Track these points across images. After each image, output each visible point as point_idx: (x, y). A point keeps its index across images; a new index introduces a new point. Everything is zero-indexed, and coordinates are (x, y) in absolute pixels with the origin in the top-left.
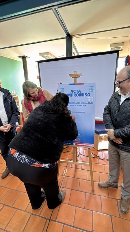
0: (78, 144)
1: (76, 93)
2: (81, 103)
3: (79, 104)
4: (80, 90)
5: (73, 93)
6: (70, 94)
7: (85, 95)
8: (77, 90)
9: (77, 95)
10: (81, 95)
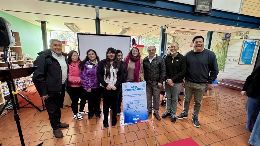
0: (138, 122)
1: (135, 88)
2: (138, 94)
3: (137, 95)
4: (137, 86)
5: (133, 88)
6: (131, 89)
7: (140, 89)
8: (135, 86)
9: (136, 89)
10: (138, 89)
